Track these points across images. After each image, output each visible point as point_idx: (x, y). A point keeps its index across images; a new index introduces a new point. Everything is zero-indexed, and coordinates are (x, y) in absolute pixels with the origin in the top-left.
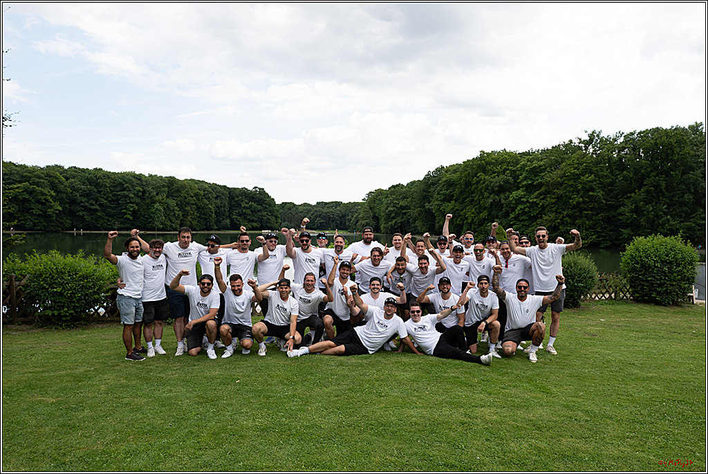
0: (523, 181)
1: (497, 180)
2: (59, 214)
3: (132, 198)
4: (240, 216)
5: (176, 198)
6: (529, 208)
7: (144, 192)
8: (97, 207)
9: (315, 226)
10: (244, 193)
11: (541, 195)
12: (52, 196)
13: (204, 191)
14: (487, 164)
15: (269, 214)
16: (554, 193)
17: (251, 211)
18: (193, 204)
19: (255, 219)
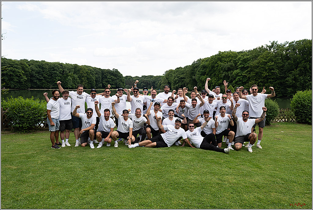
0: (239, 65)
1: (227, 65)
2: (26, 81)
3: (58, 74)
4: (107, 82)
5: (78, 74)
6: (242, 78)
7: (63, 71)
8: (43, 78)
9: (141, 87)
10: (108, 71)
11: (248, 72)
12: (23, 73)
13: (90, 71)
14: (222, 58)
15: (120, 81)
16: (254, 71)
17: (112, 80)
18: (85, 77)
19: (114, 84)
